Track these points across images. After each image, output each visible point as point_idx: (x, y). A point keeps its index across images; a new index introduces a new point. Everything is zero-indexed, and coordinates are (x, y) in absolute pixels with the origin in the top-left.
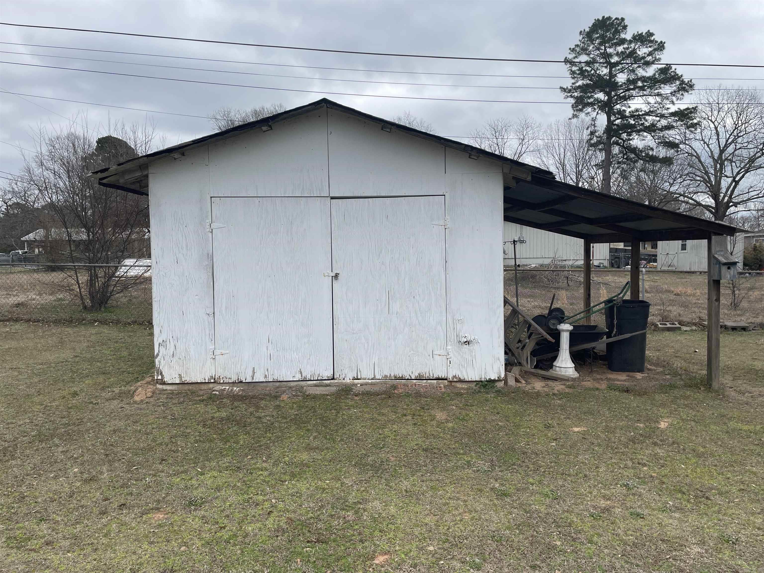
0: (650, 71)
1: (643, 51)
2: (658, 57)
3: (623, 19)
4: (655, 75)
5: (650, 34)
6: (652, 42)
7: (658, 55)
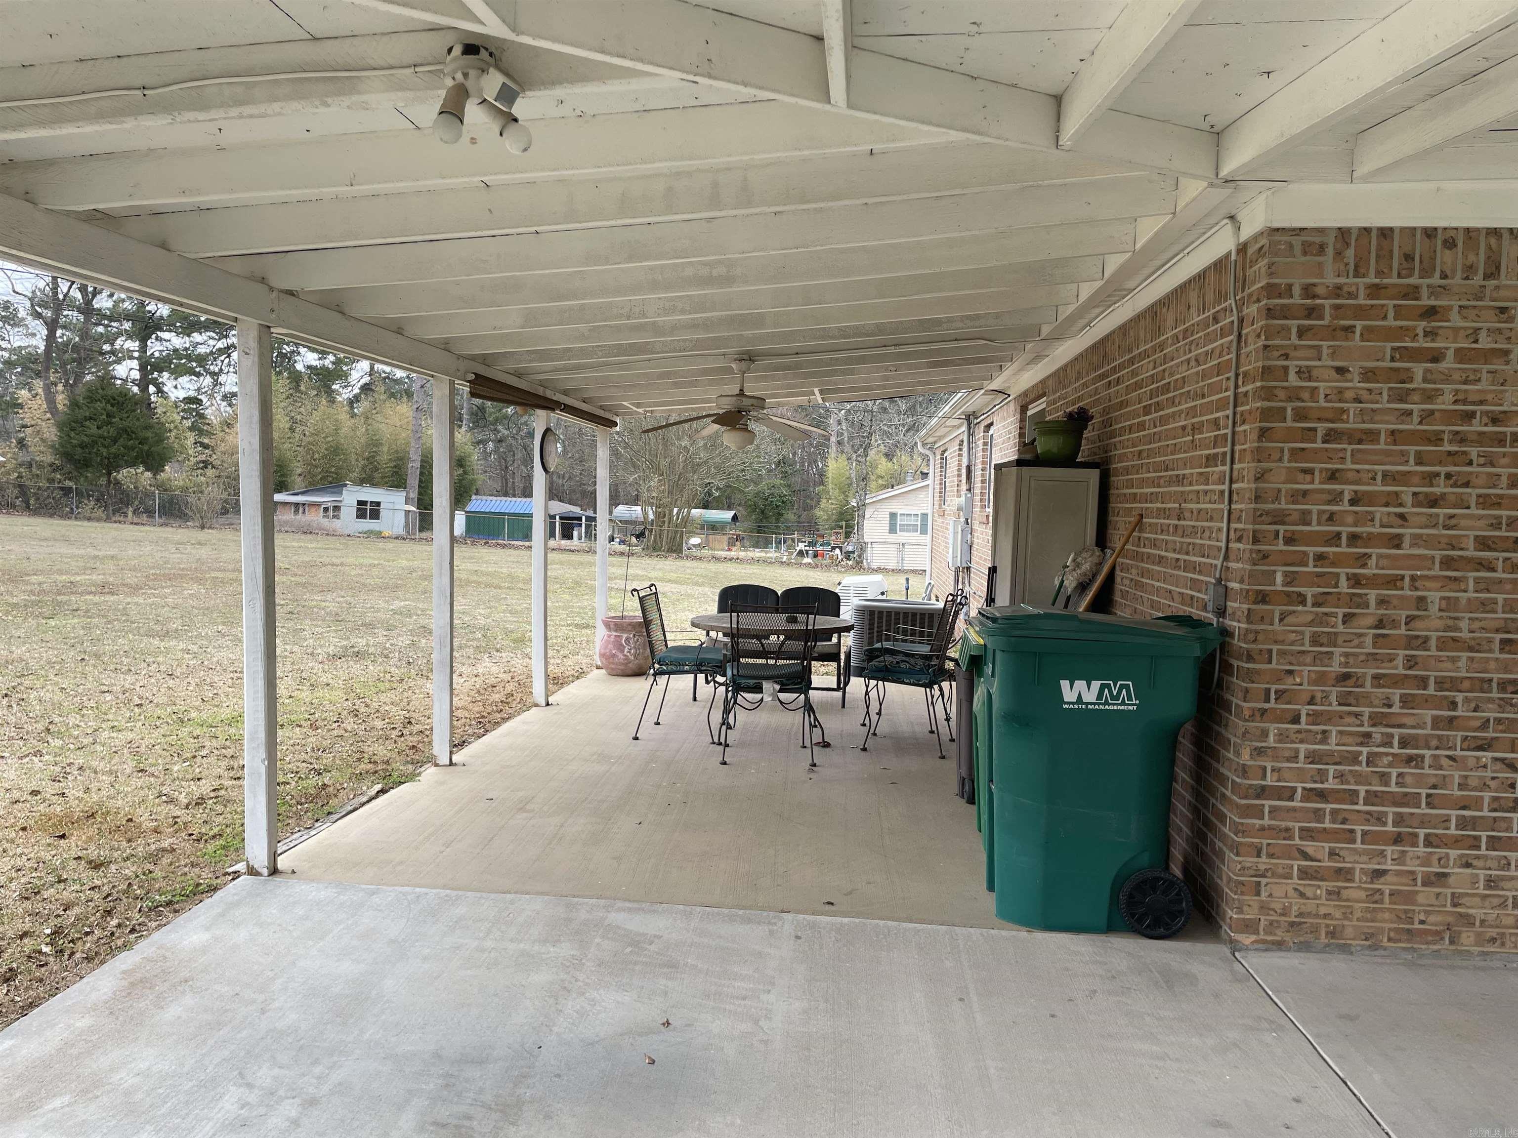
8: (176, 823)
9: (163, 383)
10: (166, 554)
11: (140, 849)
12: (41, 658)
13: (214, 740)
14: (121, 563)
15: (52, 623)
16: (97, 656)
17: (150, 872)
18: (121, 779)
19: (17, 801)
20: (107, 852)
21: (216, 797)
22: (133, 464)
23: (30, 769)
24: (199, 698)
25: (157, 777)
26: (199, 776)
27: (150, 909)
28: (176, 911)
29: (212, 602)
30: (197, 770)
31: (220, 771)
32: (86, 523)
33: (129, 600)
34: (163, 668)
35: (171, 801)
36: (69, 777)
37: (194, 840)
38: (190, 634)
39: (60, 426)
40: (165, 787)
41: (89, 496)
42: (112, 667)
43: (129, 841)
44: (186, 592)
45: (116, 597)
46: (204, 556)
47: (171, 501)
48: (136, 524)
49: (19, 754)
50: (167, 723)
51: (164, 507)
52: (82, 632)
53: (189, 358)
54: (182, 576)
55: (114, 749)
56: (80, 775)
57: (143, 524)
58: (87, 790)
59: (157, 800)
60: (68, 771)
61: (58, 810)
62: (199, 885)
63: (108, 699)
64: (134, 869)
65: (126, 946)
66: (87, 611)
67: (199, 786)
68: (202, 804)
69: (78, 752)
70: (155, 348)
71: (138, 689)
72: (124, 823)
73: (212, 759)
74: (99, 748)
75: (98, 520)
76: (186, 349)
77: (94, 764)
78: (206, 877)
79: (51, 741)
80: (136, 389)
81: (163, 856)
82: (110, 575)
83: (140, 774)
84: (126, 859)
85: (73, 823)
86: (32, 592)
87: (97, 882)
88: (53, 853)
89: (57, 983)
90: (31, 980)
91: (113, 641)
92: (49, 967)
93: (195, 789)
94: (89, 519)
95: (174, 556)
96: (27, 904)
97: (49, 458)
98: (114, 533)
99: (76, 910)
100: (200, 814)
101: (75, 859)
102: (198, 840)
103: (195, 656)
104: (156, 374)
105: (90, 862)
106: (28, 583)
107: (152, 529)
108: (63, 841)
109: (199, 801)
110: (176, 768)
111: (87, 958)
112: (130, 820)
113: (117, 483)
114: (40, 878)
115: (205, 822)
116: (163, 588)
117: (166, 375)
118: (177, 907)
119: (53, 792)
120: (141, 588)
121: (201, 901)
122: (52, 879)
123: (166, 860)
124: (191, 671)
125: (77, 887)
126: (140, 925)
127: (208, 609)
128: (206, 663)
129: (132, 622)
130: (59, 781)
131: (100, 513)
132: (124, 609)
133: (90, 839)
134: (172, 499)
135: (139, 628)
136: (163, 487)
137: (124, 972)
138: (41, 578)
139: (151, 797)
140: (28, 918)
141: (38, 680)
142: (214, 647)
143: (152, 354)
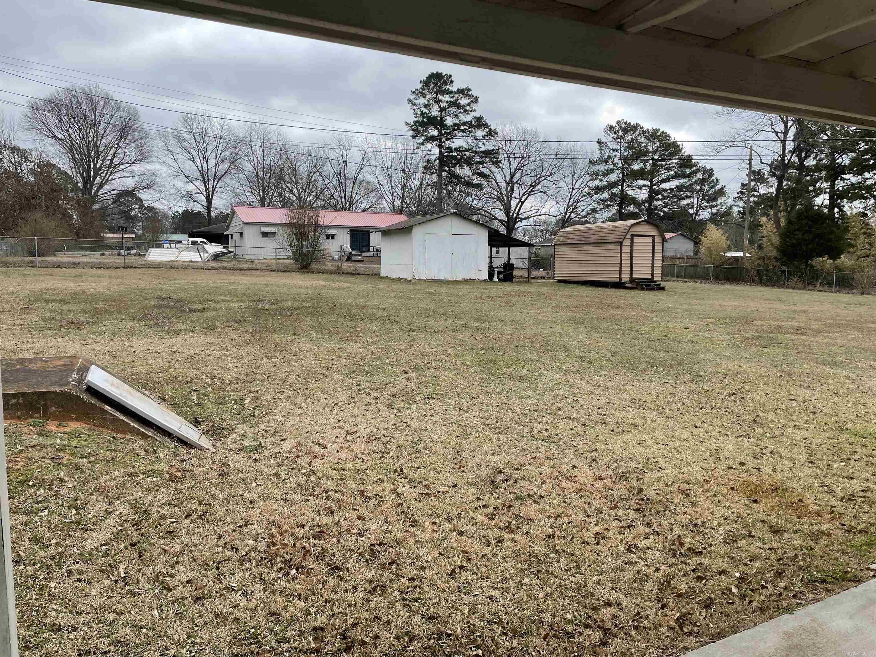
0: (468, 118)
1: (464, 101)
2: (474, 108)
3: (451, 76)
4: (472, 121)
5: (469, 90)
6: (470, 95)
7: (474, 106)
8: (833, 512)
9: (843, 206)
10: (838, 311)
11: (806, 526)
12: (756, 372)
13: (864, 448)
14: (809, 315)
15: (766, 350)
16: (790, 375)
17: (812, 549)
18: (798, 466)
19: (731, 468)
20: (783, 522)
21: (864, 497)
22: (820, 255)
23: (742, 446)
24: (855, 414)
25: (822, 470)
26: (852, 476)
27: (809, 581)
28: (828, 591)
29: (867, 344)
30: (851, 471)
31: (867, 475)
32: (791, 291)
33: (812, 339)
34: (831, 388)
35: (831, 492)
36: (764, 457)
37: (846, 531)
38: (851, 366)
39: (781, 235)
40: (826, 479)
41: (795, 275)
42: (798, 383)
43: (799, 517)
44: (849, 336)
45: (804, 337)
46: (863, 313)
47: (843, 278)
48: (821, 291)
49: (736, 434)
50: (831, 428)
51: (839, 281)
52: (782, 358)
53: (861, 188)
54: (848, 326)
55: (794, 442)
56: (771, 457)
57: (825, 291)
58: (774, 470)
59: (820, 489)
60: (764, 452)
61: (755, 480)
62: (847, 572)
63: (794, 405)
64: (800, 542)
65: (789, 610)
66: (787, 345)
67: (851, 484)
68: (853, 500)
69: (772, 440)
70: (840, 185)
71: (813, 400)
72: (797, 501)
73: (862, 464)
74: (785, 439)
75: (799, 289)
76: (859, 183)
77: (781, 450)
78: (853, 566)
79: (756, 428)
80: (826, 211)
81: (821, 538)
82: (803, 322)
83: (810, 465)
84: (796, 532)
85: (763, 492)
86: (757, 331)
87: (775, 546)
88: (748, 512)
89: (739, 622)
90: (721, 613)
91: (800, 365)
92: (735, 606)
93: (849, 486)
94: (794, 288)
95: (844, 312)
96: (727, 548)
97: (775, 254)
98: (807, 297)
99: (757, 564)
100: (852, 510)
101: (761, 521)
102: (849, 531)
103: (854, 381)
104: (839, 201)
105: (771, 527)
106: (755, 325)
107: (831, 294)
108: (755, 505)
109: (851, 497)
110: (835, 466)
111: (761, 608)
112: (800, 500)
113: (812, 266)
114: (738, 530)
115: (855, 517)
116: (834, 332)
117: (845, 200)
118: (829, 586)
119: (753, 466)
120: (821, 332)
121: (848, 589)
122: (745, 533)
123: (824, 541)
124: (850, 392)
125: (759, 544)
126: (801, 593)
127: (863, 349)
128: (860, 388)
129: (813, 354)
130: (758, 459)
131: (800, 285)
132: (809, 345)
133: (772, 508)
134: (844, 276)
135: (817, 358)
136: (838, 268)
137: (785, 633)
138: (762, 322)
139: (816, 485)
140: (726, 559)
141: (753, 386)
142: (867, 377)
143: (838, 189)
